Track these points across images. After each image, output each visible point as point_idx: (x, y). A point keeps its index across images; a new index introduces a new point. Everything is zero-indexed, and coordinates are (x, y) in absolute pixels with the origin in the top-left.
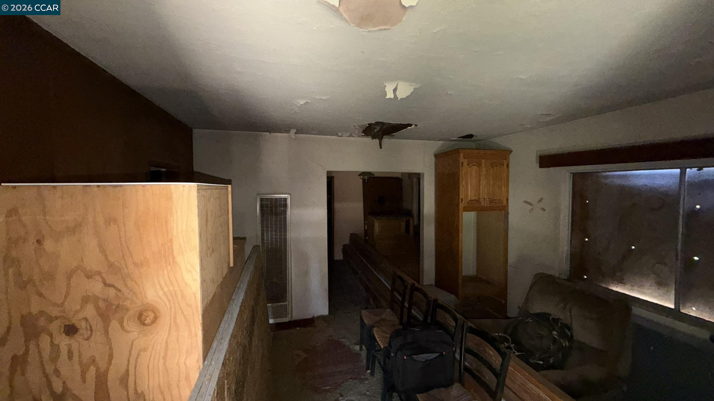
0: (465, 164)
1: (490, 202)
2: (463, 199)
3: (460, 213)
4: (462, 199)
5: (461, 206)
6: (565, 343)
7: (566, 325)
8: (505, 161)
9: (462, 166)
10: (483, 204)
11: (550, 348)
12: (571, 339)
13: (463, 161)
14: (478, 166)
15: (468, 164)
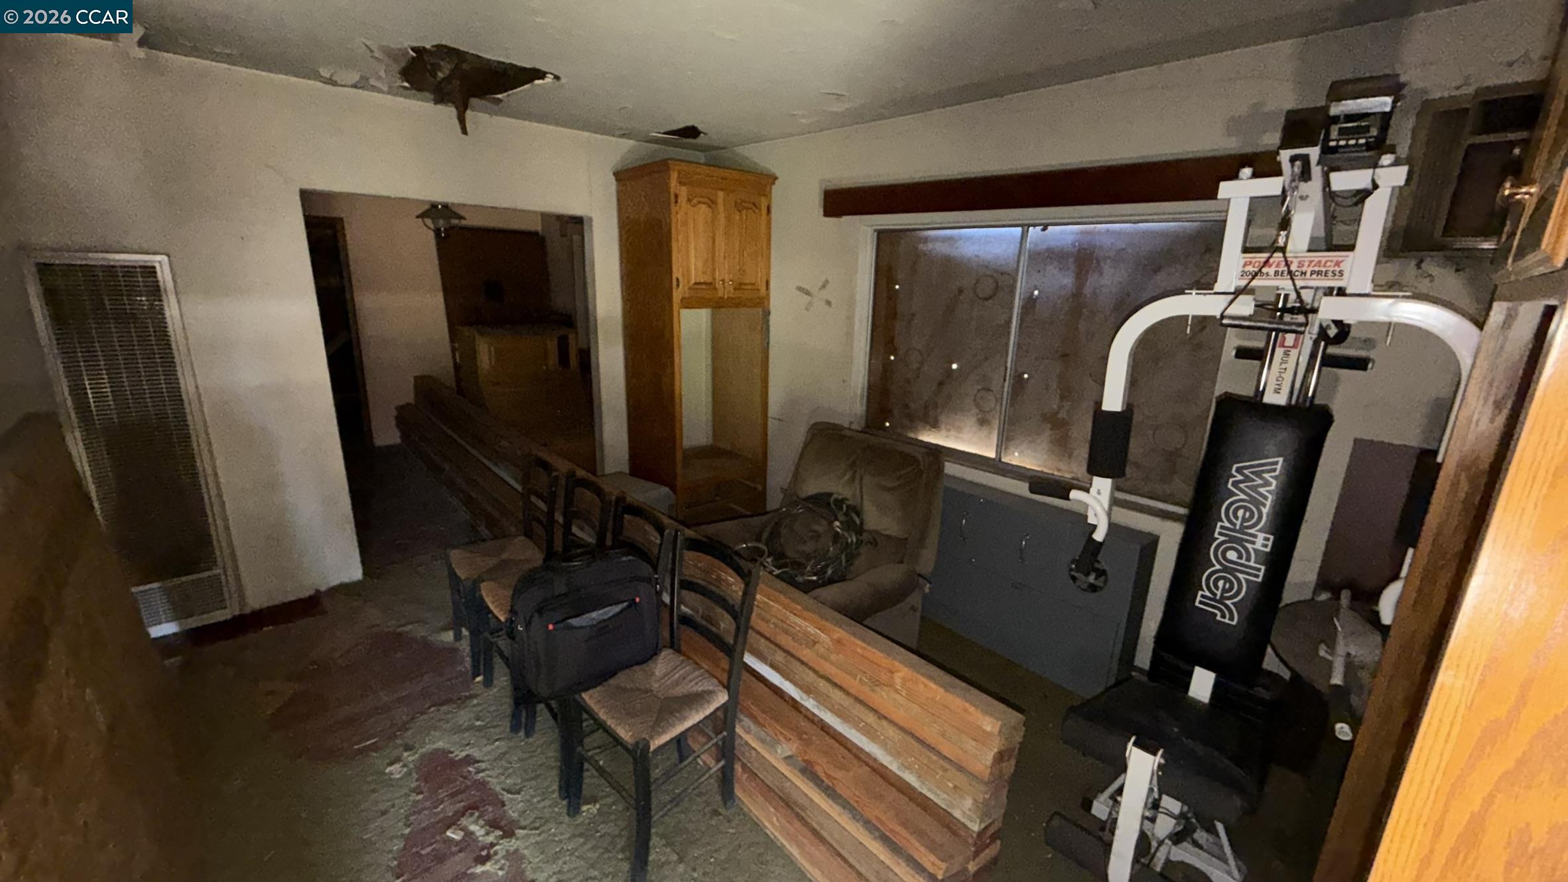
0: (683, 199)
1: (735, 289)
2: (681, 279)
3: (675, 314)
4: (678, 279)
5: (677, 295)
6: (851, 536)
7: (855, 507)
8: (763, 199)
9: (676, 202)
10: (720, 294)
11: (828, 551)
12: (860, 530)
13: (677, 192)
14: (710, 207)
15: (689, 200)
